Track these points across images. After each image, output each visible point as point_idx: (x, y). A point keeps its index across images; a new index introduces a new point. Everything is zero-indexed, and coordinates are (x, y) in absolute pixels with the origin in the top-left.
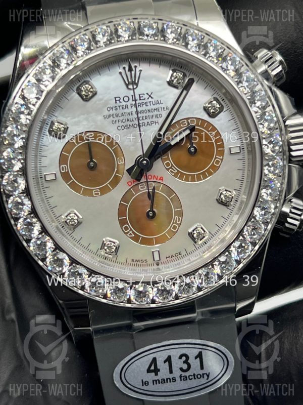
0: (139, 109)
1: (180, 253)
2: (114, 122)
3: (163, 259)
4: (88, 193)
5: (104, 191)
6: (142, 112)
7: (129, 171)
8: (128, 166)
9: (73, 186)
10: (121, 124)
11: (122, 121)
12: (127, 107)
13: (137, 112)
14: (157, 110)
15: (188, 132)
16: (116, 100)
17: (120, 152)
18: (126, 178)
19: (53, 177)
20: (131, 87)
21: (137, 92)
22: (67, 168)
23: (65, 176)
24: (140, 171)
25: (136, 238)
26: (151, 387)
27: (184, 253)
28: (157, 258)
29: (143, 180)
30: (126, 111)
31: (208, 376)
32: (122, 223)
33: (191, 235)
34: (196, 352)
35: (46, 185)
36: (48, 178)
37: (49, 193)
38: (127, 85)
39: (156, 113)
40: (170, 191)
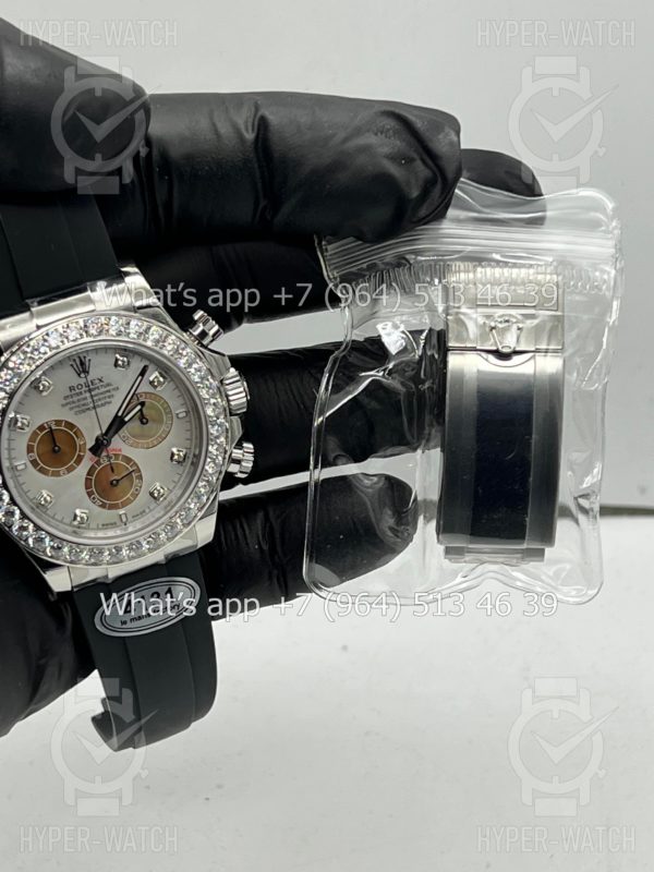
0: (93, 393)
1: (144, 511)
2: (71, 409)
3: (130, 519)
4: (56, 474)
5: (70, 470)
6: (96, 395)
7: (91, 450)
8: (89, 445)
9: (41, 471)
10: (77, 409)
11: (78, 406)
12: (81, 393)
13: (92, 396)
14: (109, 391)
15: (139, 407)
16: (71, 389)
17: (79, 434)
18: (88, 455)
19: (23, 467)
20: (83, 375)
21: (90, 378)
22: (35, 455)
23: (34, 463)
24: (99, 447)
25: (103, 506)
26: (129, 625)
27: (147, 511)
28: (124, 520)
29: (104, 454)
30: (82, 397)
31: (178, 606)
32: (90, 494)
33: (152, 494)
34: (166, 588)
35: (18, 474)
36: (19, 468)
37: (21, 480)
38: (79, 375)
39: (108, 394)
40: (128, 460)
